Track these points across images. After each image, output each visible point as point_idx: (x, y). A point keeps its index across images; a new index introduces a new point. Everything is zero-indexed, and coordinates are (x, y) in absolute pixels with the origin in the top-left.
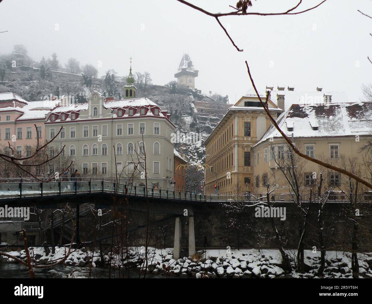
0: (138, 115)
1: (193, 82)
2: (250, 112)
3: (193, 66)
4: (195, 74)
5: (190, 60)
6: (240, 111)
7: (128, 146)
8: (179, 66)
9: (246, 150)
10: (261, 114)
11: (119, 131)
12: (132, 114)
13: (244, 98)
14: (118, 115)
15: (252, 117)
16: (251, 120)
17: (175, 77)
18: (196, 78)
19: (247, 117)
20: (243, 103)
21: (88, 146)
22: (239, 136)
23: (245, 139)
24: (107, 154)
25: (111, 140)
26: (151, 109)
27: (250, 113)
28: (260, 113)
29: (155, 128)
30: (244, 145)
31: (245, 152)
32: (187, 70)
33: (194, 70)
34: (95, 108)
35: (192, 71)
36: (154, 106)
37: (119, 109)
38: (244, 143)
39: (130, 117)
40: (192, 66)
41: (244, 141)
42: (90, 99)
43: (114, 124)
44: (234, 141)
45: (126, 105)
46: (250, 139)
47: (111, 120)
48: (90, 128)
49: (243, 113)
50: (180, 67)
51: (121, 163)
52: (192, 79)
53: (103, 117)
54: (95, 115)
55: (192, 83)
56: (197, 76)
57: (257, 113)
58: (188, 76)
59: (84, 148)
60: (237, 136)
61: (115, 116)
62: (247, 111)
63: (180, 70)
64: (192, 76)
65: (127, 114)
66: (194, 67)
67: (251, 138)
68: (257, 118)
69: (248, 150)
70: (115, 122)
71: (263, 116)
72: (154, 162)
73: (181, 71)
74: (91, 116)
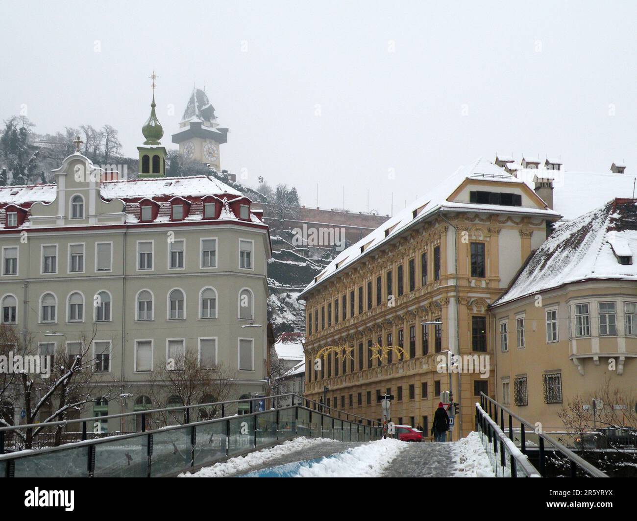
0: (197, 218)
1: (216, 155)
2: (484, 218)
3: (217, 117)
4: (221, 137)
5: (208, 103)
6: (460, 215)
7: (171, 297)
8: (183, 115)
9: (475, 310)
10: (509, 223)
11: (145, 260)
12: (180, 216)
13: (468, 181)
14: (140, 218)
15: (489, 230)
16: (486, 237)
17: (173, 142)
18: (222, 146)
19: (477, 230)
20: (465, 195)
21: (54, 298)
22: (459, 276)
23: (473, 284)
24: (111, 320)
25: (121, 283)
26: (231, 205)
27: (482, 220)
28: (506, 221)
29: (242, 253)
30: (471, 297)
31: (473, 317)
32: (203, 127)
33: (217, 128)
34: (77, 199)
35: (214, 130)
36: (235, 196)
37: (145, 202)
38: (470, 295)
39: (174, 224)
40: (214, 117)
41: (471, 289)
42: (62, 175)
43: (129, 239)
44: (447, 289)
45: (159, 193)
46: (483, 284)
47: (124, 231)
48: (63, 251)
49: (467, 219)
50: (184, 118)
51: (150, 342)
52: (215, 149)
53: (99, 220)
54: (74, 215)
55: (213, 156)
56: (225, 141)
57: (500, 222)
58: (206, 142)
59: (42, 302)
60: (455, 276)
61: (132, 220)
62: (477, 215)
63: (185, 126)
64: (213, 142)
65: (165, 215)
66: (218, 121)
67: (488, 281)
68: (499, 232)
69: (481, 311)
70: (134, 234)
71: (512, 228)
72: (241, 340)
73: (188, 128)
74: (65, 218)
